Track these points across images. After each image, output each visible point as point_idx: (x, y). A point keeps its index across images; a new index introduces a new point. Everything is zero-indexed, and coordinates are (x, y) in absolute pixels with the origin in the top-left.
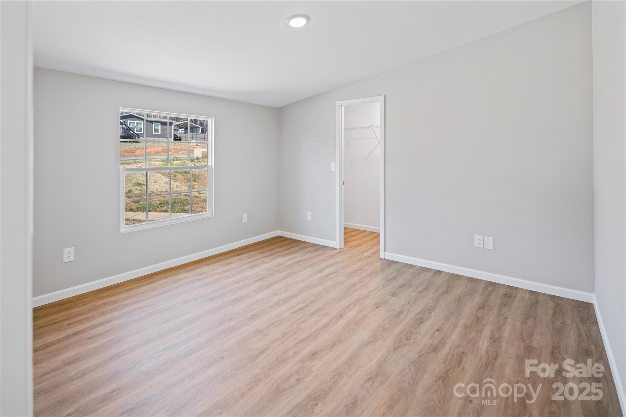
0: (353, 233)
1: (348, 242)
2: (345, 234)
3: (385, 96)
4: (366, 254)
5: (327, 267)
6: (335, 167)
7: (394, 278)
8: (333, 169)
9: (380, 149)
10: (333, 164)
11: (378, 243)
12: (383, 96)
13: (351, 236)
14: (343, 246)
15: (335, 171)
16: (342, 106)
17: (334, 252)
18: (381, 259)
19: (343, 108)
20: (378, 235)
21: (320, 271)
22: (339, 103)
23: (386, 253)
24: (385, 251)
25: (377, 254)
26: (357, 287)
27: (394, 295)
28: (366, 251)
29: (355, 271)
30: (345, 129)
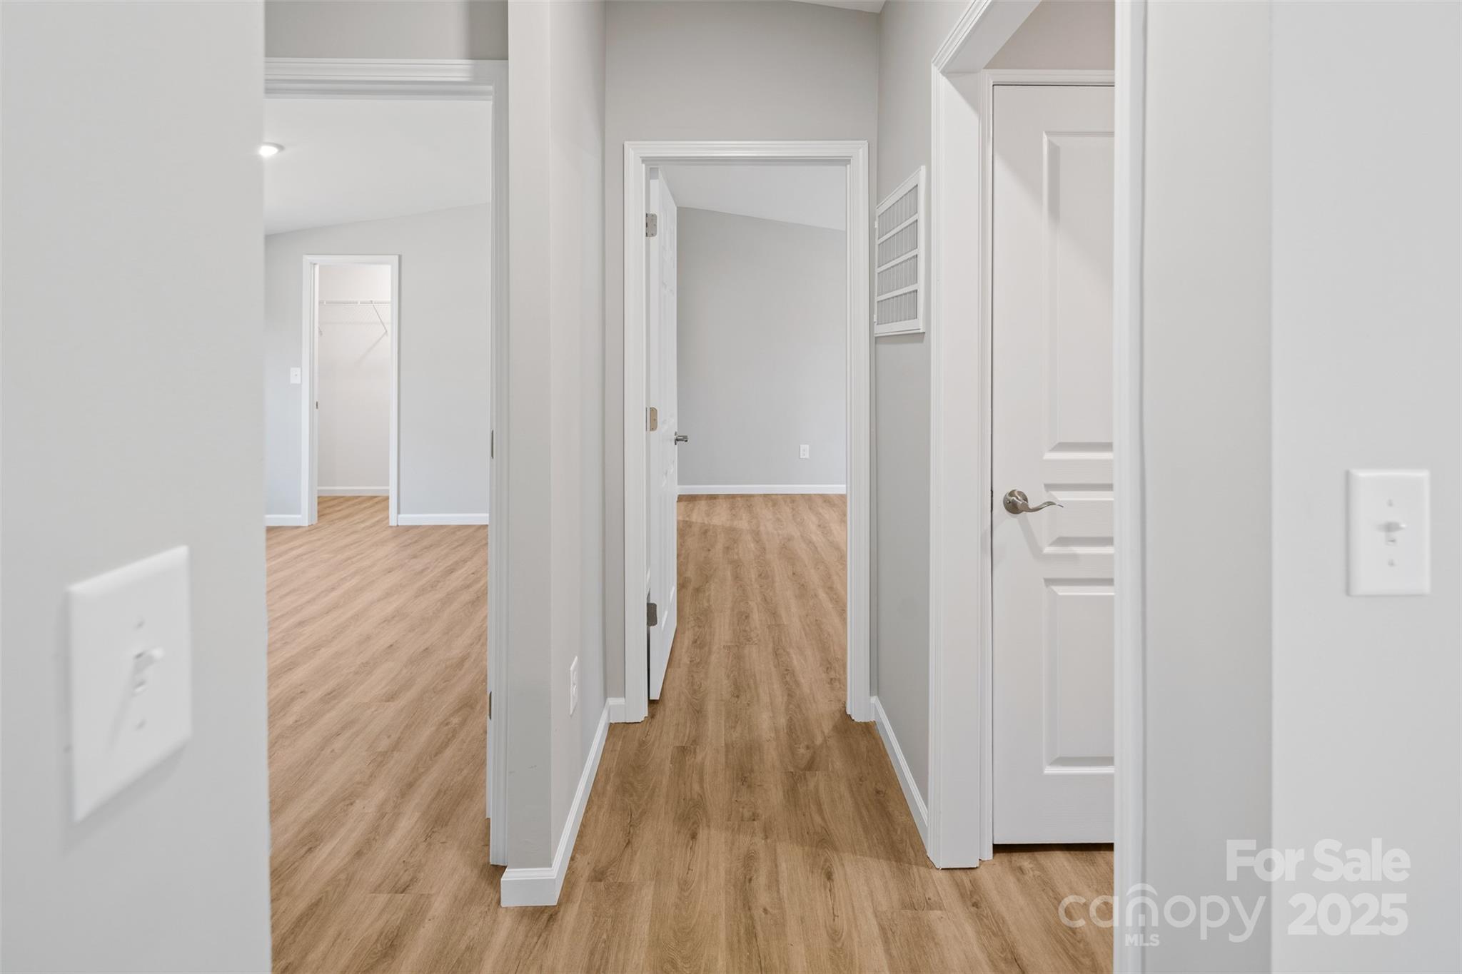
0: (335, 502)
1: (323, 515)
2: (319, 504)
3: (400, 257)
4: (363, 525)
5: (292, 549)
6: (299, 376)
7: (416, 542)
8: (295, 380)
9: (389, 344)
10: (295, 371)
11: (387, 508)
12: (397, 257)
13: (329, 507)
14: (315, 521)
15: (299, 382)
16: (315, 264)
17: (299, 531)
18: (391, 527)
19: (317, 267)
20: (387, 499)
21: (280, 555)
22: (307, 259)
23: (400, 516)
24: (399, 513)
25: (386, 522)
26: (354, 560)
27: (415, 557)
28: (363, 522)
29: (346, 546)
30: (320, 303)
